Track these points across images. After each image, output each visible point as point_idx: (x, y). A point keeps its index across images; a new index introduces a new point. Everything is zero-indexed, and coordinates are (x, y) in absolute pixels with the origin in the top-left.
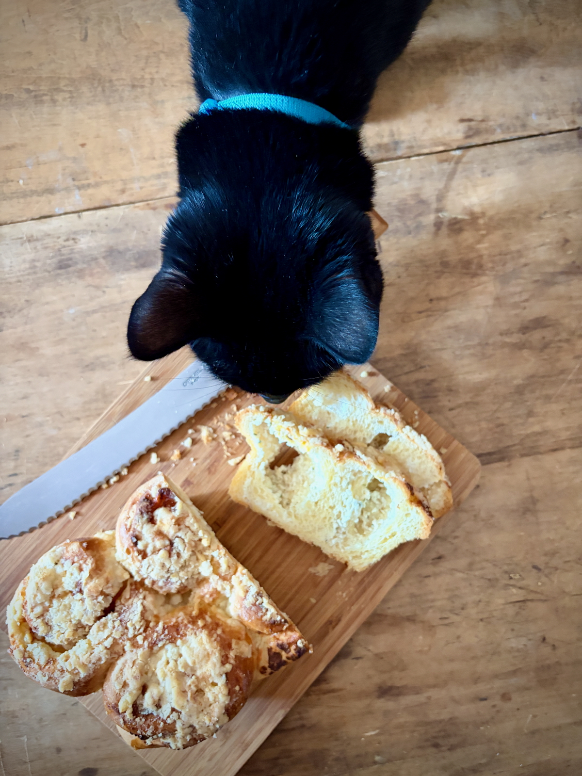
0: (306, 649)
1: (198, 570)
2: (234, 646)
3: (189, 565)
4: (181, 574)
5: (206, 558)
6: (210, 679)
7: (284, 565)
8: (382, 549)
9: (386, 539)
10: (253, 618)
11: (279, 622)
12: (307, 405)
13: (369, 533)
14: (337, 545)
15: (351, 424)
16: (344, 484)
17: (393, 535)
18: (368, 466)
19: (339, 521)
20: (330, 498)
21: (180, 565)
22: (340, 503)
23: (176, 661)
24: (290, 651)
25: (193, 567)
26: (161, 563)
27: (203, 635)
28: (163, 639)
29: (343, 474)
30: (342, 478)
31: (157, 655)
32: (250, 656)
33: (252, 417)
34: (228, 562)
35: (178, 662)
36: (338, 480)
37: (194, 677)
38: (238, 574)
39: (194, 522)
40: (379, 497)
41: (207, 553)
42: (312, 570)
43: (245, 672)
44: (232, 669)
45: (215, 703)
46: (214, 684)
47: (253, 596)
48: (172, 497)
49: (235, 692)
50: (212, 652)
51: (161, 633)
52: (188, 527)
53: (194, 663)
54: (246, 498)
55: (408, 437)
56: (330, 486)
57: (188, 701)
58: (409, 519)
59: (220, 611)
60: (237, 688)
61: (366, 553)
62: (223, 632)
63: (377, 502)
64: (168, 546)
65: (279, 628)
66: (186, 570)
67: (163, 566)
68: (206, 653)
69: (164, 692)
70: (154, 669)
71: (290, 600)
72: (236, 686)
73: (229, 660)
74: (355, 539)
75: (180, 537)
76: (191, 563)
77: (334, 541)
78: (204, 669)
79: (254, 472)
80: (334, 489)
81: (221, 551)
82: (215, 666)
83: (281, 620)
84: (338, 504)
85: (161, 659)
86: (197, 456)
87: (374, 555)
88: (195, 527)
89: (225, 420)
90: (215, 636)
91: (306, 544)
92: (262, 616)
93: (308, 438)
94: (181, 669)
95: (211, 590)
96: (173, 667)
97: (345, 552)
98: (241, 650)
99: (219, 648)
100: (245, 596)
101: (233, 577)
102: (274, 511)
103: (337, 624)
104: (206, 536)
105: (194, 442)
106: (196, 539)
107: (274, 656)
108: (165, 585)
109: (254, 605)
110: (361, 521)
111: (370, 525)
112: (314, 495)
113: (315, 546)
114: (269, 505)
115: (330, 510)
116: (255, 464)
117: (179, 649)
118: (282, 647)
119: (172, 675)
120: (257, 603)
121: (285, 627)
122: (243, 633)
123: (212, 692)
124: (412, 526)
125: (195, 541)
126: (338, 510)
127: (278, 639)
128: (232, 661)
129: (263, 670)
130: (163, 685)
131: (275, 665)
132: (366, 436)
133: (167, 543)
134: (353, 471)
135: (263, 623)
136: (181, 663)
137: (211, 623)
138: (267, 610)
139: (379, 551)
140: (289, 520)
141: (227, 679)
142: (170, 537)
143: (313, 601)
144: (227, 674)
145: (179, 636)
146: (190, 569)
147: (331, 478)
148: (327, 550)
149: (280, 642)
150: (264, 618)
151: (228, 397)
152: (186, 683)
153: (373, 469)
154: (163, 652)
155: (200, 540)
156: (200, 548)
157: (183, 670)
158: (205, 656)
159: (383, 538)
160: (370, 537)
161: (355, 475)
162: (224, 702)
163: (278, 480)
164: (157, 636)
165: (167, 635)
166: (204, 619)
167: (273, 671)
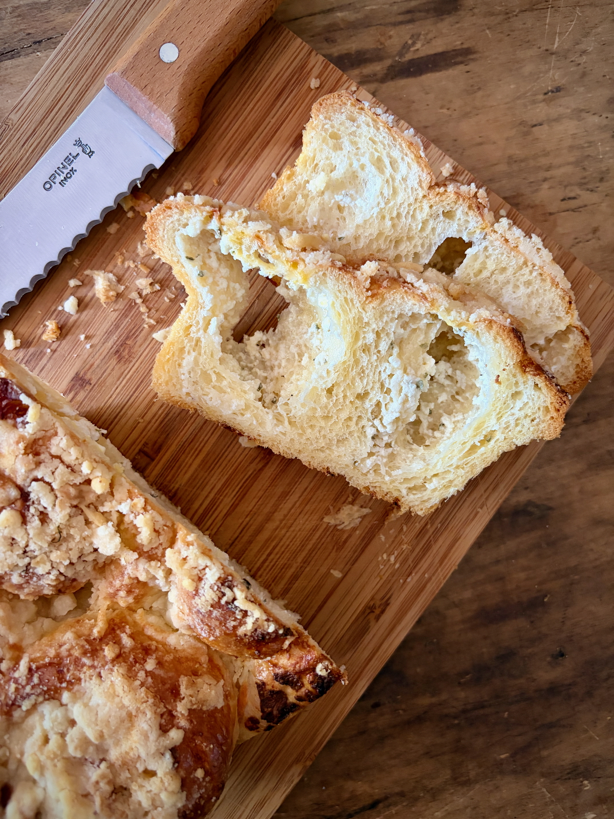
0: (334, 677)
1: (91, 544)
2: (183, 690)
3: (70, 536)
4: (55, 556)
5: (106, 516)
6: (138, 765)
7: (279, 516)
8: (467, 468)
9: (474, 448)
10: (217, 633)
11: (274, 635)
12: (293, 197)
13: (437, 441)
14: (376, 469)
15: (388, 223)
16: (384, 346)
17: (488, 439)
18: (433, 302)
19: (377, 422)
20: (358, 379)
21: (49, 539)
22: (378, 385)
23: (63, 735)
24: (303, 685)
25: (78, 538)
26: (5, 538)
27: (116, 678)
28: (28, 695)
29: (381, 325)
30: (378, 334)
31: (24, 726)
32: (220, 704)
33: (179, 220)
34: (154, 522)
35: (68, 738)
36: (371, 337)
37: (103, 765)
38: (179, 544)
39: (69, 447)
40: (450, 372)
41: (106, 508)
42: (329, 520)
43: (212, 738)
44: (185, 738)
45: (156, 808)
46: (149, 774)
47: (211, 587)
48: (13, 396)
49: (195, 781)
50: (138, 709)
51: (24, 683)
52: (59, 457)
53: (101, 736)
54: (188, 394)
55: (507, 241)
56: (354, 355)
57: (95, 813)
58: (519, 404)
59: (152, 619)
60: (200, 773)
61: (434, 479)
62: (160, 663)
63: (447, 382)
64: (16, 500)
65: (274, 646)
66: (64, 547)
67: (12, 542)
68: (124, 714)
69: (45, 799)
70: (18, 756)
71: (295, 577)
72: (196, 770)
73: (176, 721)
74: (410, 456)
75: (42, 480)
76: (72, 532)
77: (369, 462)
78: (125, 747)
79: (198, 341)
80: (364, 360)
81: (136, 500)
82: (146, 737)
83: (276, 632)
84: (372, 388)
85: (32, 734)
86: (91, 332)
87: (451, 482)
88: (71, 456)
89: (138, 255)
90: (142, 674)
91: (316, 472)
92: (235, 628)
93: (303, 254)
94: (72, 751)
95: (126, 581)
96: (55, 750)
97: (392, 482)
98: (201, 696)
99: (151, 701)
100: (197, 590)
101: (168, 552)
102: (248, 415)
103: (383, 612)
104: (98, 473)
105: (82, 305)
106: (78, 480)
107: (269, 697)
108: (27, 582)
109: (216, 605)
110: (418, 422)
111: (436, 426)
112: (325, 374)
113: (333, 475)
114: (236, 404)
115: (358, 403)
116: (198, 323)
117: (67, 710)
118: (285, 679)
119: (55, 766)
120: (223, 602)
121: (287, 643)
122: (204, 659)
123: (145, 789)
124: (526, 416)
125: (74, 485)
126: (374, 401)
127: (275, 665)
128: (183, 723)
129: (252, 724)
130: (42, 784)
131: (275, 712)
132: (419, 249)
133: (14, 493)
134: (401, 316)
135: (240, 640)
136: (72, 741)
137: (133, 649)
138: (245, 614)
139: (461, 472)
140: (280, 429)
141: (176, 760)
142: (19, 482)
143: (337, 574)
144: (174, 750)
145: (64, 685)
146: (72, 544)
147: (356, 337)
148: (357, 481)
149: (280, 671)
150: (241, 631)
151: (137, 209)
152: (88, 779)
153: (442, 308)
154: (34, 719)
155: (88, 482)
156: (91, 498)
157: (78, 755)
158: (122, 721)
159: (468, 446)
160: (441, 447)
161: (404, 326)
162: (175, 805)
163: (251, 362)
164: (17, 689)
165: (39, 685)
166: (118, 642)
167: (272, 724)
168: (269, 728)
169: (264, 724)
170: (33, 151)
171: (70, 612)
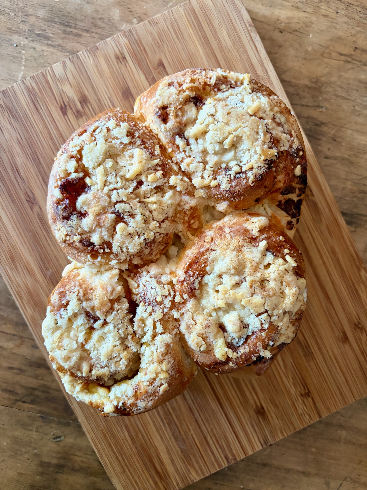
26: (127, 237)
28: (194, 281)
51: (188, 279)
64: (116, 219)
67: (130, 235)
73: (258, 239)
75: (117, 202)
107: (287, 206)
117: (213, 273)
128: (261, 237)
129: (290, 225)
131: (294, 211)
141: (272, 252)
145: (203, 265)
165: (194, 274)
167: (298, 218)
168: (298, 221)
169: (294, 220)
170: (8, 240)
171: (178, 251)
